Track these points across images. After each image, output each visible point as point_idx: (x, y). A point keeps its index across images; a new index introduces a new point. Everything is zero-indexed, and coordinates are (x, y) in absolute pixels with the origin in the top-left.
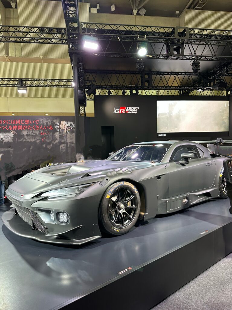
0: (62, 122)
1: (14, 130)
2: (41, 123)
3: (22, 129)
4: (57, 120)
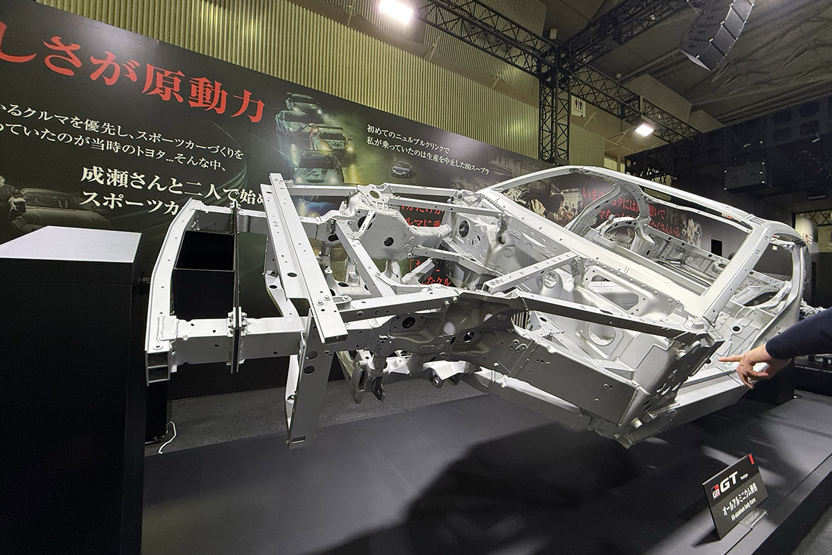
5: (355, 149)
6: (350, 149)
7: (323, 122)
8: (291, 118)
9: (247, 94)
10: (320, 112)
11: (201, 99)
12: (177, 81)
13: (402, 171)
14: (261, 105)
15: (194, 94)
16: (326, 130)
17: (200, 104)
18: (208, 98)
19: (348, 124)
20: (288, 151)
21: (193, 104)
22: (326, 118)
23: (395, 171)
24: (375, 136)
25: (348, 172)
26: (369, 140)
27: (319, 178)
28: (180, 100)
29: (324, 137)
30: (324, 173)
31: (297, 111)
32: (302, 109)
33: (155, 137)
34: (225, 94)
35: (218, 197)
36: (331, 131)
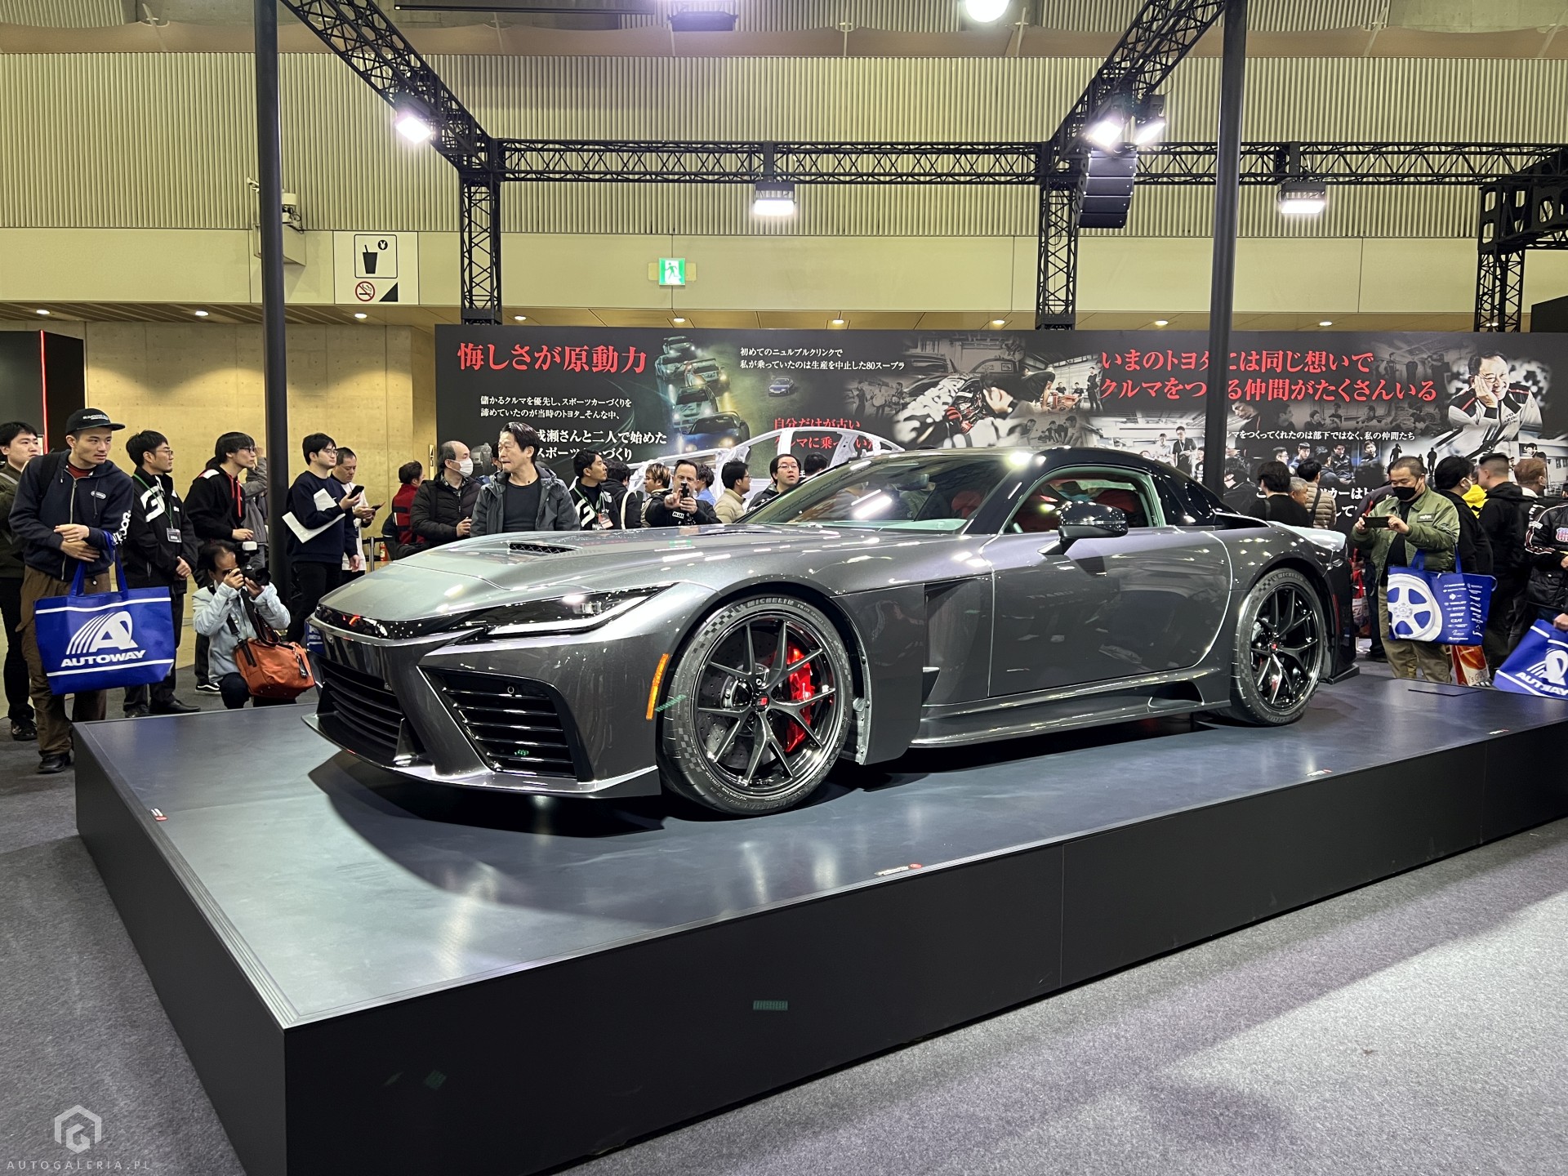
0: (1485, 362)
1: (1248, 403)
2: (1382, 369)
3: (1285, 399)
4: (1464, 352)
5: (728, 376)
6: (723, 378)
7: (696, 358)
8: (667, 361)
9: (632, 349)
10: (693, 348)
11: (600, 365)
12: (584, 353)
13: (779, 389)
14: (643, 355)
15: (595, 362)
16: (700, 365)
17: (600, 368)
18: (605, 361)
19: (721, 353)
20: (666, 392)
21: (594, 369)
22: (699, 353)
23: (772, 391)
24: (748, 358)
25: (721, 401)
26: (743, 364)
27: (694, 411)
28: (586, 368)
29: (697, 371)
30: (699, 405)
31: (673, 353)
32: (677, 350)
33: (573, 401)
34: (616, 354)
35: (615, 441)
36: (704, 364)
